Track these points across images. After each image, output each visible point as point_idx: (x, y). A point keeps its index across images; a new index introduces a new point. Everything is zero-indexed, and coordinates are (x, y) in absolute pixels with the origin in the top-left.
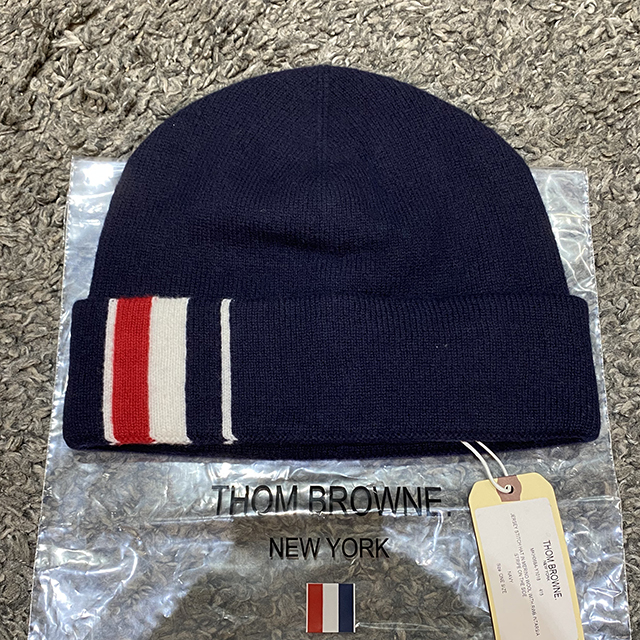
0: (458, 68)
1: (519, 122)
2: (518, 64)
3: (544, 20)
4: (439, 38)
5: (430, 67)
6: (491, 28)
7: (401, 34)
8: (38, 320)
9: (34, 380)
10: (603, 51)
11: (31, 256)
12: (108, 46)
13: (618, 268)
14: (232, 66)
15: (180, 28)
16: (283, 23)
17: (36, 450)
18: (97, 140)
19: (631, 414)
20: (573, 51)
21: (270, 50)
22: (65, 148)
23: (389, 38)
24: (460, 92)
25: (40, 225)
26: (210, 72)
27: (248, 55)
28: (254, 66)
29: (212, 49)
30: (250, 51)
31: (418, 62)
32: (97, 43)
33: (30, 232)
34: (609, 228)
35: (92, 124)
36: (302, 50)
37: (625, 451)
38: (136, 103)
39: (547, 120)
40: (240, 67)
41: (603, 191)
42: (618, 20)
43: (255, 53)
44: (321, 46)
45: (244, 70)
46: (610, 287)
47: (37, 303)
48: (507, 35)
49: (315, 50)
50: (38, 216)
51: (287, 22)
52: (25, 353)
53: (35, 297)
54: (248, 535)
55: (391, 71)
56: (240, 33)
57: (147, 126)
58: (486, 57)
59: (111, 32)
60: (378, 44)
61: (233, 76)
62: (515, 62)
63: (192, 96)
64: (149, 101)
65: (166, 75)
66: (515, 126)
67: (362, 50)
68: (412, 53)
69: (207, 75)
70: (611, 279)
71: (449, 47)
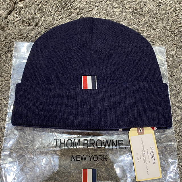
0: (132, 17)
1: (149, 33)
2: (149, 17)
3: (157, 5)
4: (127, 9)
5: (124, 17)
6: (142, 6)
7: (116, 7)
8: (6, 85)
9: (4, 103)
10: (174, 14)
11: (5, 66)
12: (31, 7)
13: (177, 77)
14: (67, 14)
15: (52, 3)
16: (82, 3)
17: (3, 124)
18: (26, 34)
19: (180, 120)
20: (165, 14)
21: (78, 10)
22: (17, 35)
23: (112, 8)
24: (132, 24)
25: (8, 57)
26: (60, 16)
27: (72, 11)
28: (73, 14)
29: (61, 9)
30: (72, 10)
31: (121, 15)
32: (28, 6)
33: (5, 59)
34: (175, 65)
35: (25, 29)
36: (87, 10)
37: (178, 131)
38: (38, 24)
39: (158, 33)
40: (69, 14)
41: (173, 54)
42: (178, 6)
43: (74, 11)
44: (93, 10)
45: (70, 15)
46: (175, 82)
47: (6, 80)
48: (147, 9)
49: (91, 11)
50: (8, 55)
51: (83, 2)
52: (1, 95)
53: (5, 78)
54: (65, 152)
55: (113, 17)
56: (69, 5)
57: (41, 30)
58: (140, 15)
59: (32, 3)
60: (109, 10)
61: (67, 17)
62: (149, 16)
63: (54, 22)
64: (42, 23)
65: (47, 16)
66: (148, 35)
67: (105, 11)
68: (119, 13)
69: (59, 16)
70: (175, 80)
71: (130, 11)
